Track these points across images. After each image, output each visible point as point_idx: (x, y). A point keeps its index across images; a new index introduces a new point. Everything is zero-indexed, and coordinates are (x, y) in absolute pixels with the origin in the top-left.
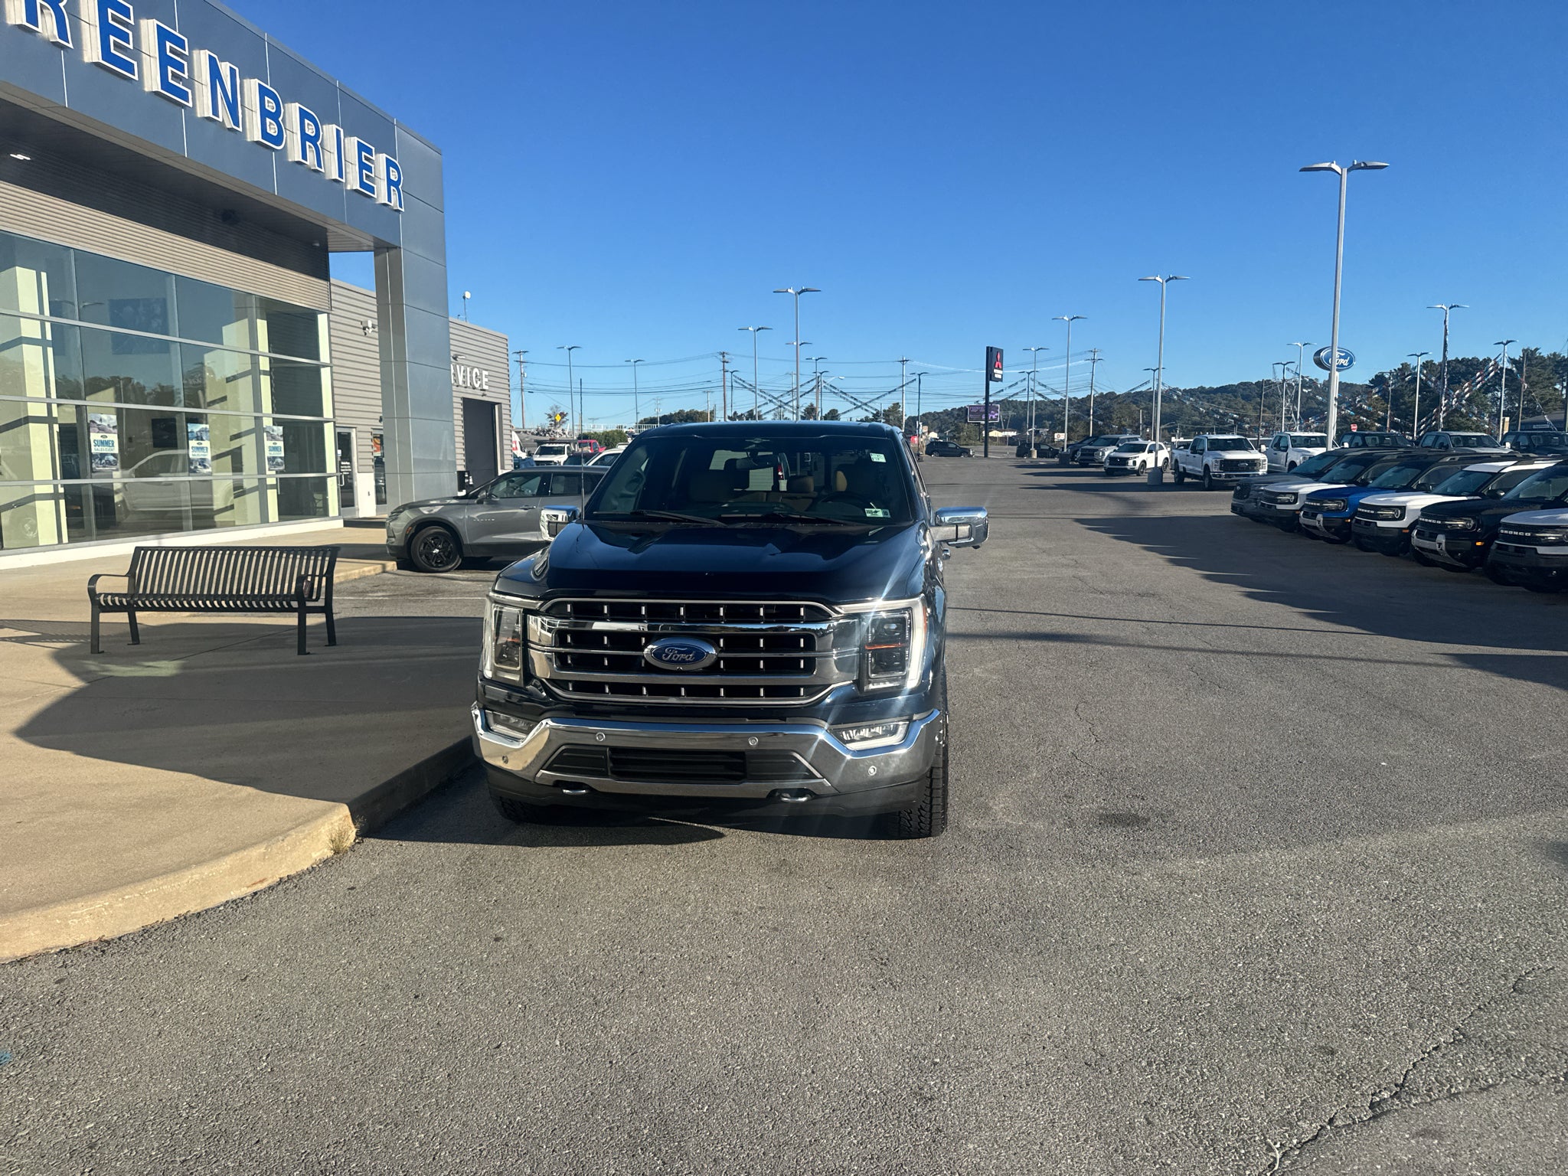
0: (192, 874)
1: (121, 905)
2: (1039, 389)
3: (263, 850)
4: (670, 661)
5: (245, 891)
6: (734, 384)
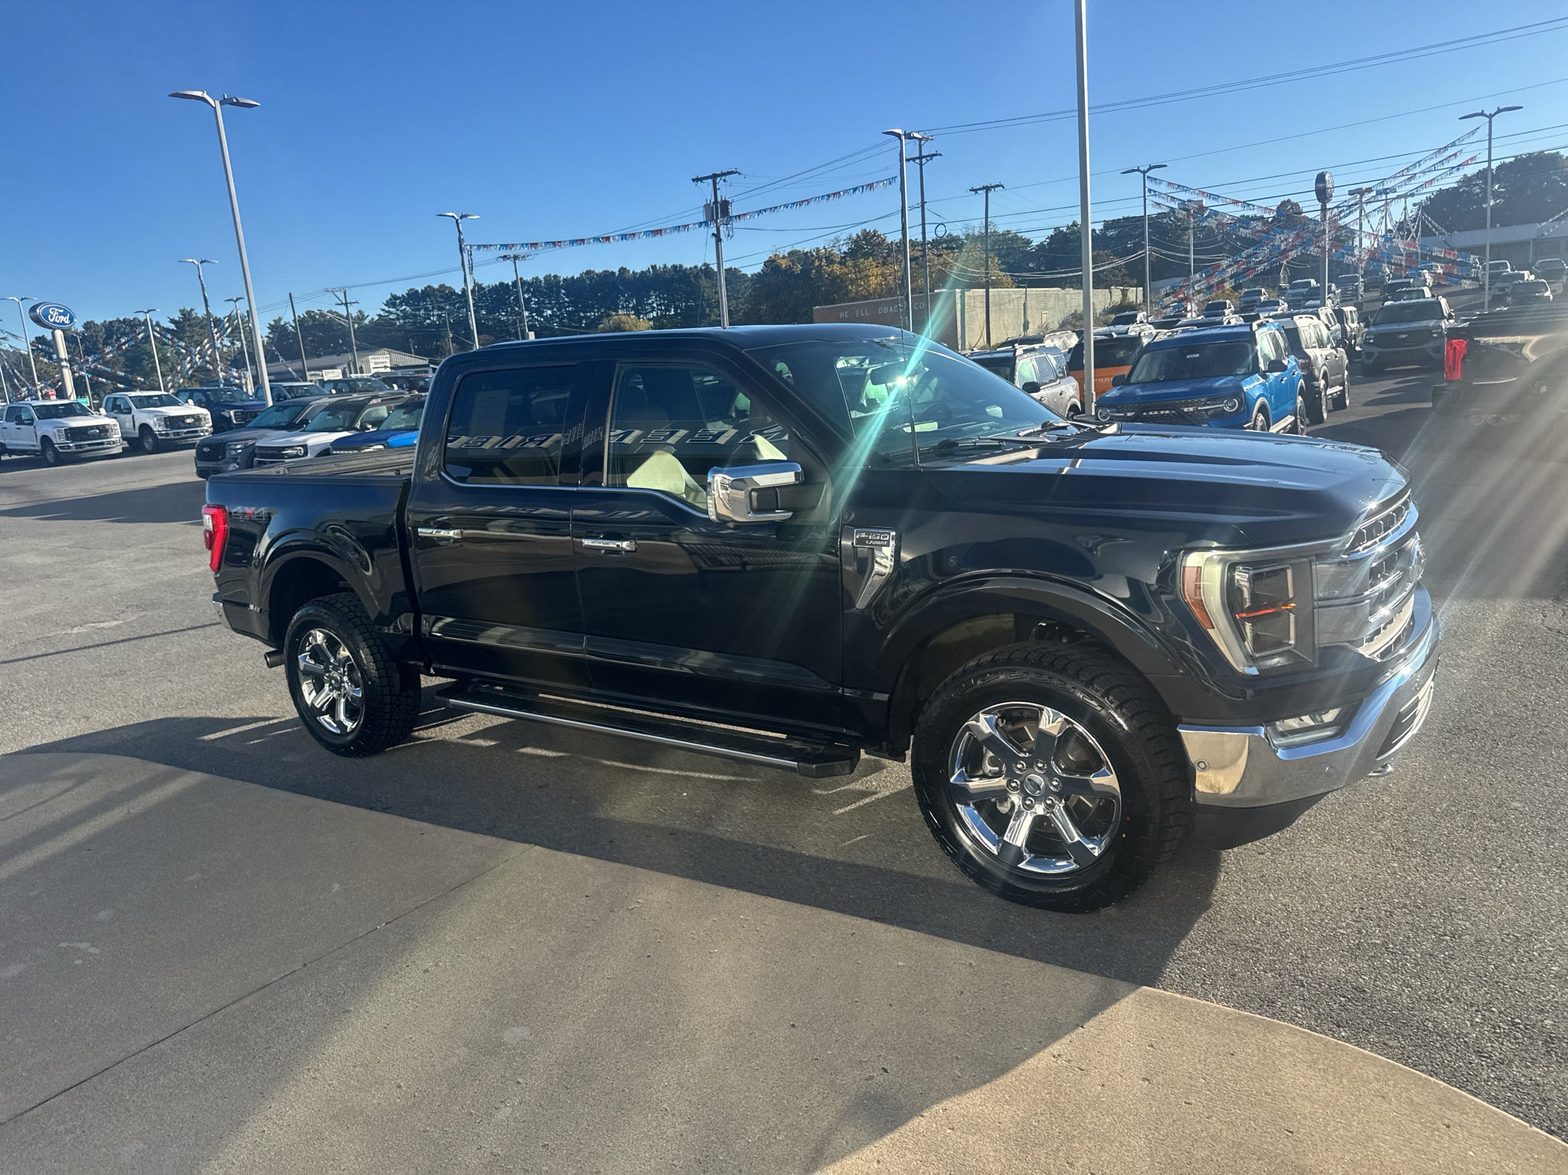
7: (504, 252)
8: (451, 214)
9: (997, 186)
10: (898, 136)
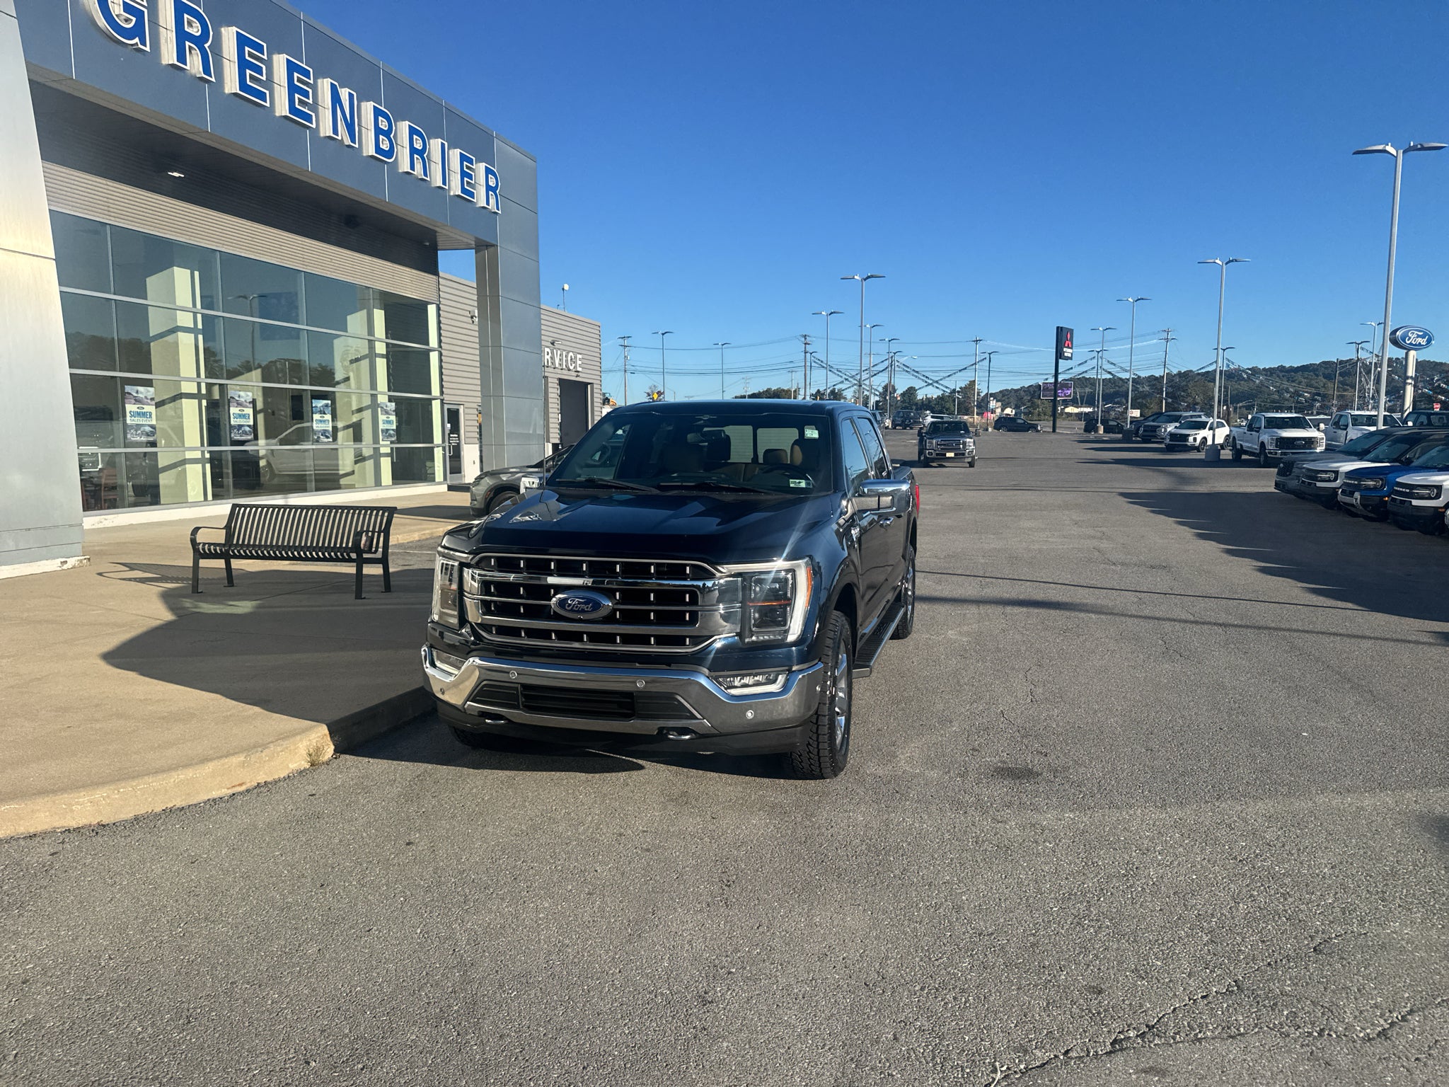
0: (178, 775)
1: (117, 796)
2: (1107, 367)
3: (242, 758)
4: (572, 610)
5: (225, 792)
6: (813, 364)
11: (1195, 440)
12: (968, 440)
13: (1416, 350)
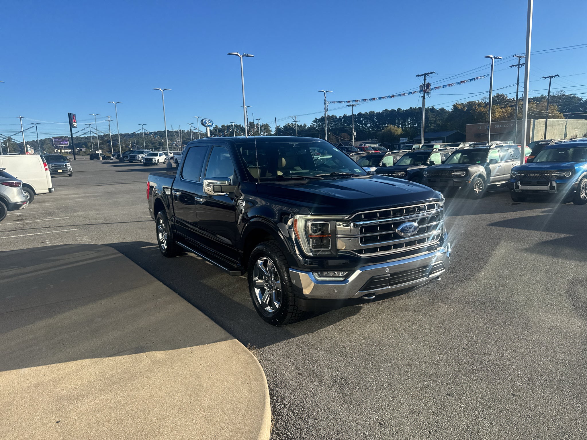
2: (95, 131)
4: (406, 233)
7: (348, 104)
8: (323, 91)
9: (556, 76)
10: (491, 58)
11: (155, 160)
12: (68, 164)
13: (209, 127)
